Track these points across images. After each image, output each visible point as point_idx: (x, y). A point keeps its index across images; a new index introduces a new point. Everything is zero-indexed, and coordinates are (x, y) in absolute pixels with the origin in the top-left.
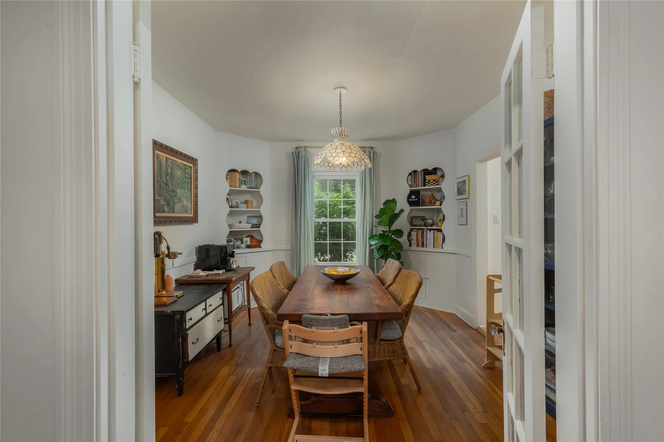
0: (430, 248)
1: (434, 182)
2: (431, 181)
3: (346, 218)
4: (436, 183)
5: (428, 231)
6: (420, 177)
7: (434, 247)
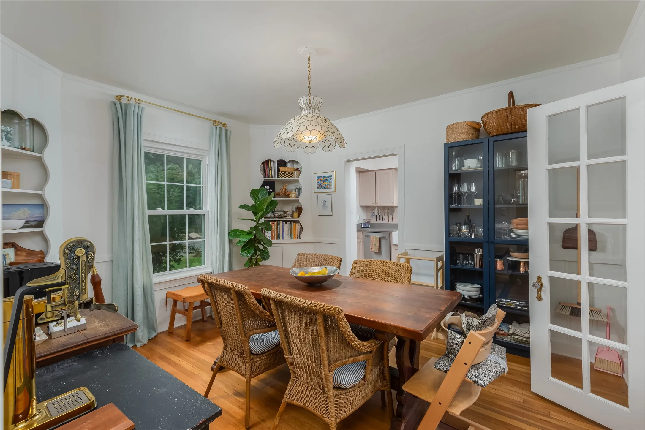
0: (287, 239)
1: (288, 174)
2: (287, 173)
3: (191, 210)
4: (291, 176)
5: (284, 223)
6: (273, 168)
7: (291, 238)
